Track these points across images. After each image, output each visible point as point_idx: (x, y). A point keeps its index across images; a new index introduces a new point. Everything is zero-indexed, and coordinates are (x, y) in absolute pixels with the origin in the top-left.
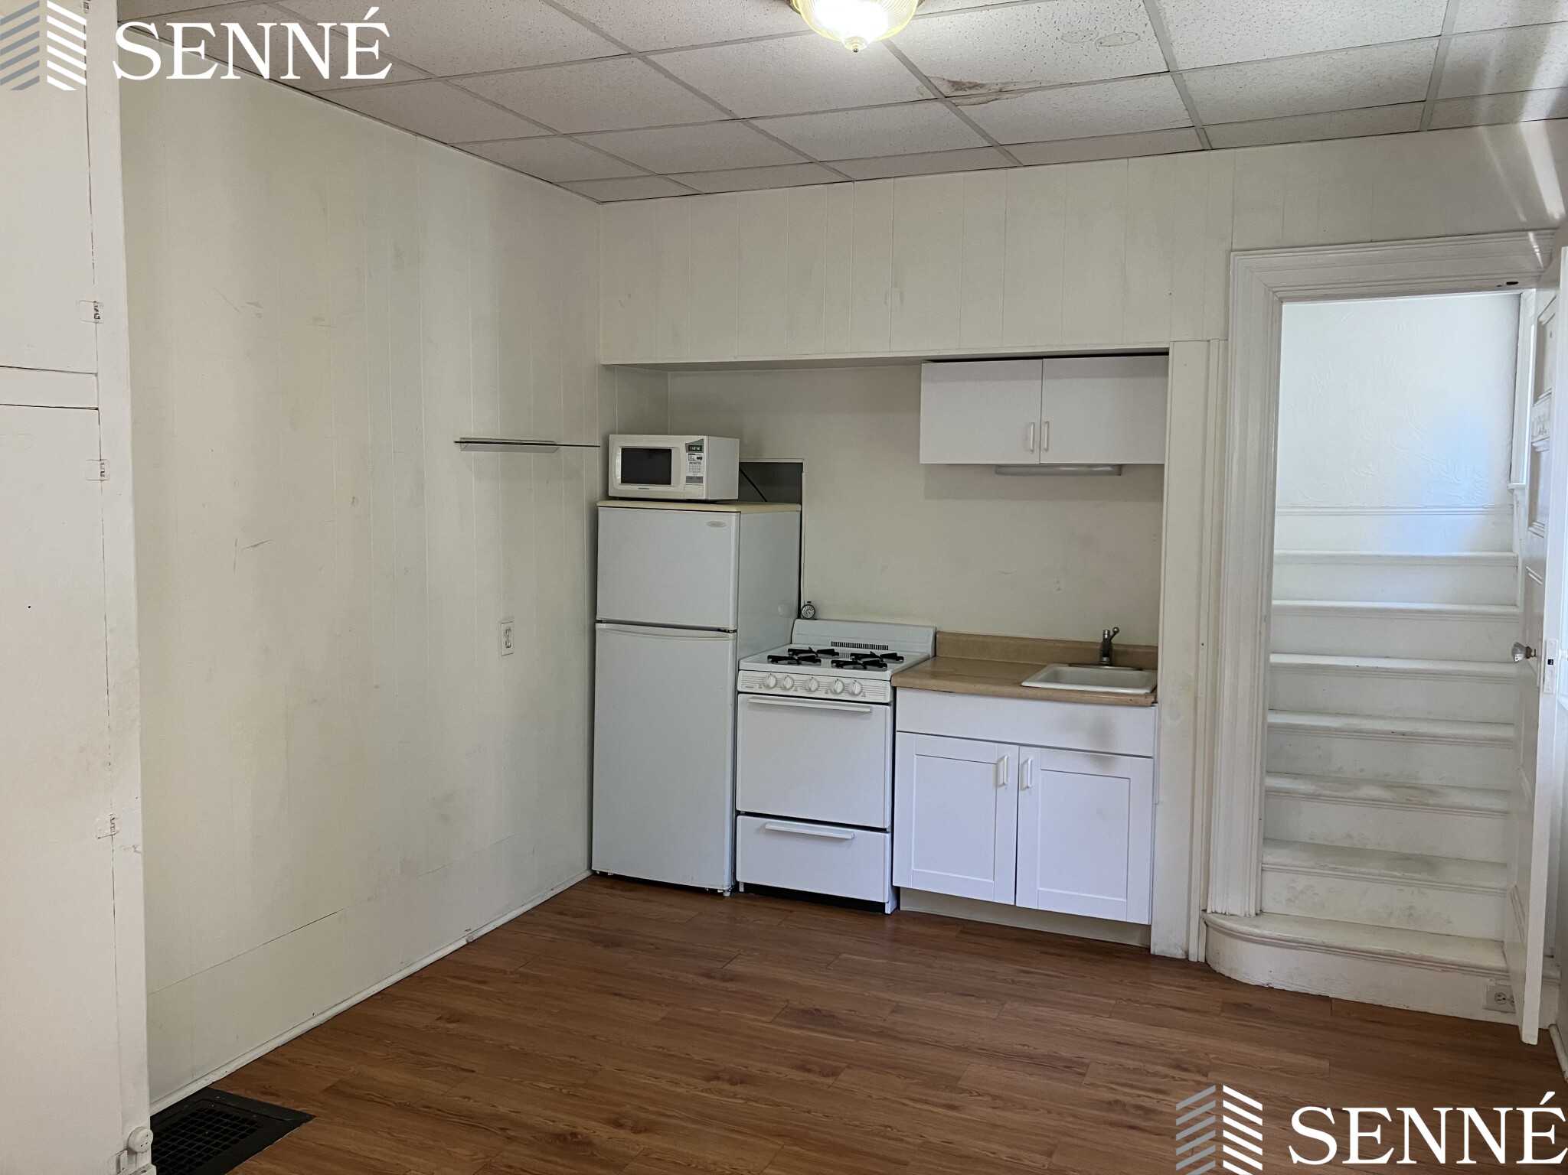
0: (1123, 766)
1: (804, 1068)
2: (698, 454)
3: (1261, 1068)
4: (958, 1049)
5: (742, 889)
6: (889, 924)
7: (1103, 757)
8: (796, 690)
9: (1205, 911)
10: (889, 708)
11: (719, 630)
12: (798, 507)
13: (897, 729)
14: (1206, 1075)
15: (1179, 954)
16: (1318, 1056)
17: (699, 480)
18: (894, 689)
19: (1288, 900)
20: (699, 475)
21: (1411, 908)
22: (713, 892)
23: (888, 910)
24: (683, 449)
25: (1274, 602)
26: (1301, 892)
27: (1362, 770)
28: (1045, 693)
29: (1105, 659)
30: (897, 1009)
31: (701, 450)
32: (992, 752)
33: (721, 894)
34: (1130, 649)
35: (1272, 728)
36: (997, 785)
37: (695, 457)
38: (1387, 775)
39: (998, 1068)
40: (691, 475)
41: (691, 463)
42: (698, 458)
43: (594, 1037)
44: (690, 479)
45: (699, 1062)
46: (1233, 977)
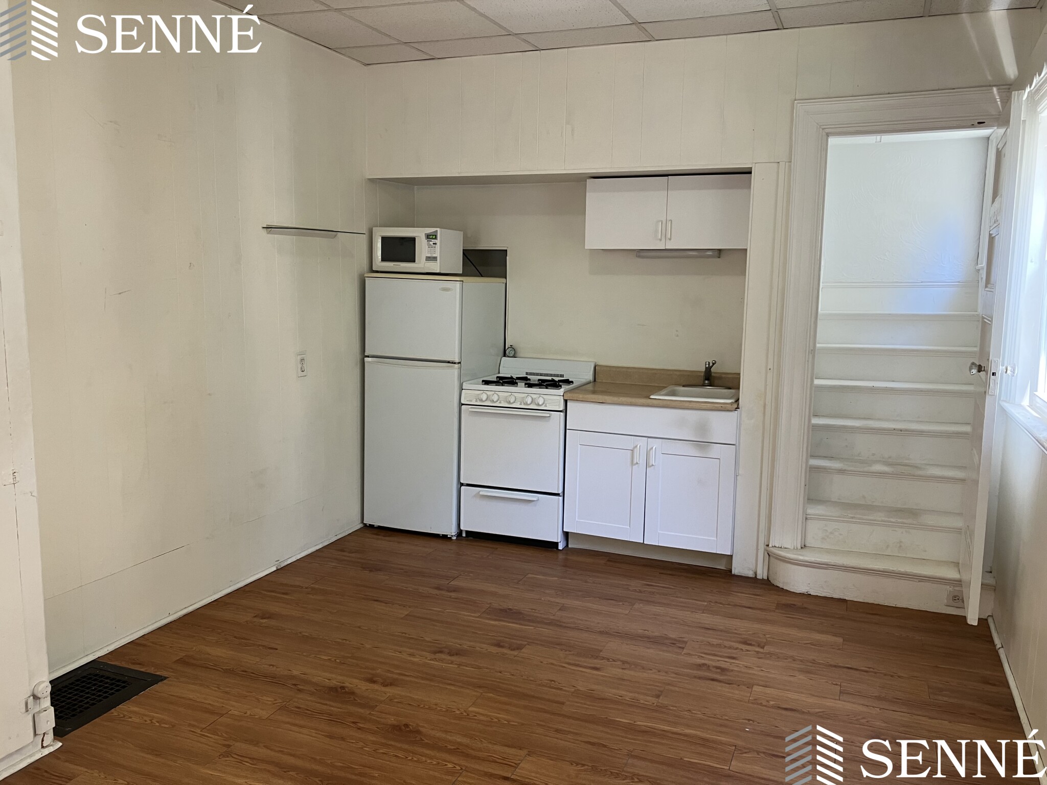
0: (716, 451)
1: (499, 645)
2: (434, 241)
3: (799, 643)
4: (601, 633)
5: (464, 535)
6: (561, 556)
7: (703, 444)
8: (500, 403)
9: (768, 545)
10: (562, 414)
11: (449, 362)
12: (503, 280)
13: (567, 428)
14: (763, 648)
15: (750, 574)
16: (835, 635)
17: (435, 259)
18: (566, 401)
19: (823, 538)
20: (434, 255)
21: (901, 542)
22: (445, 537)
23: (561, 547)
24: (423, 237)
25: (818, 345)
26: (831, 533)
27: (873, 455)
28: (665, 403)
29: (707, 382)
30: (563, 608)
31: (436, 238)
32: (629, 442)
33: (451, 538)
34: (723, 376)
35: (816, 428)
36: (632, 464)
37: (431, 243)
38: (890, 458)
39: (627, 644)
40: (429, 255)
41: (429, 247)
42: (434, 244)
43: (359, 627)
44: (429, 259)
45: (430, 642)
46: (785, 588)
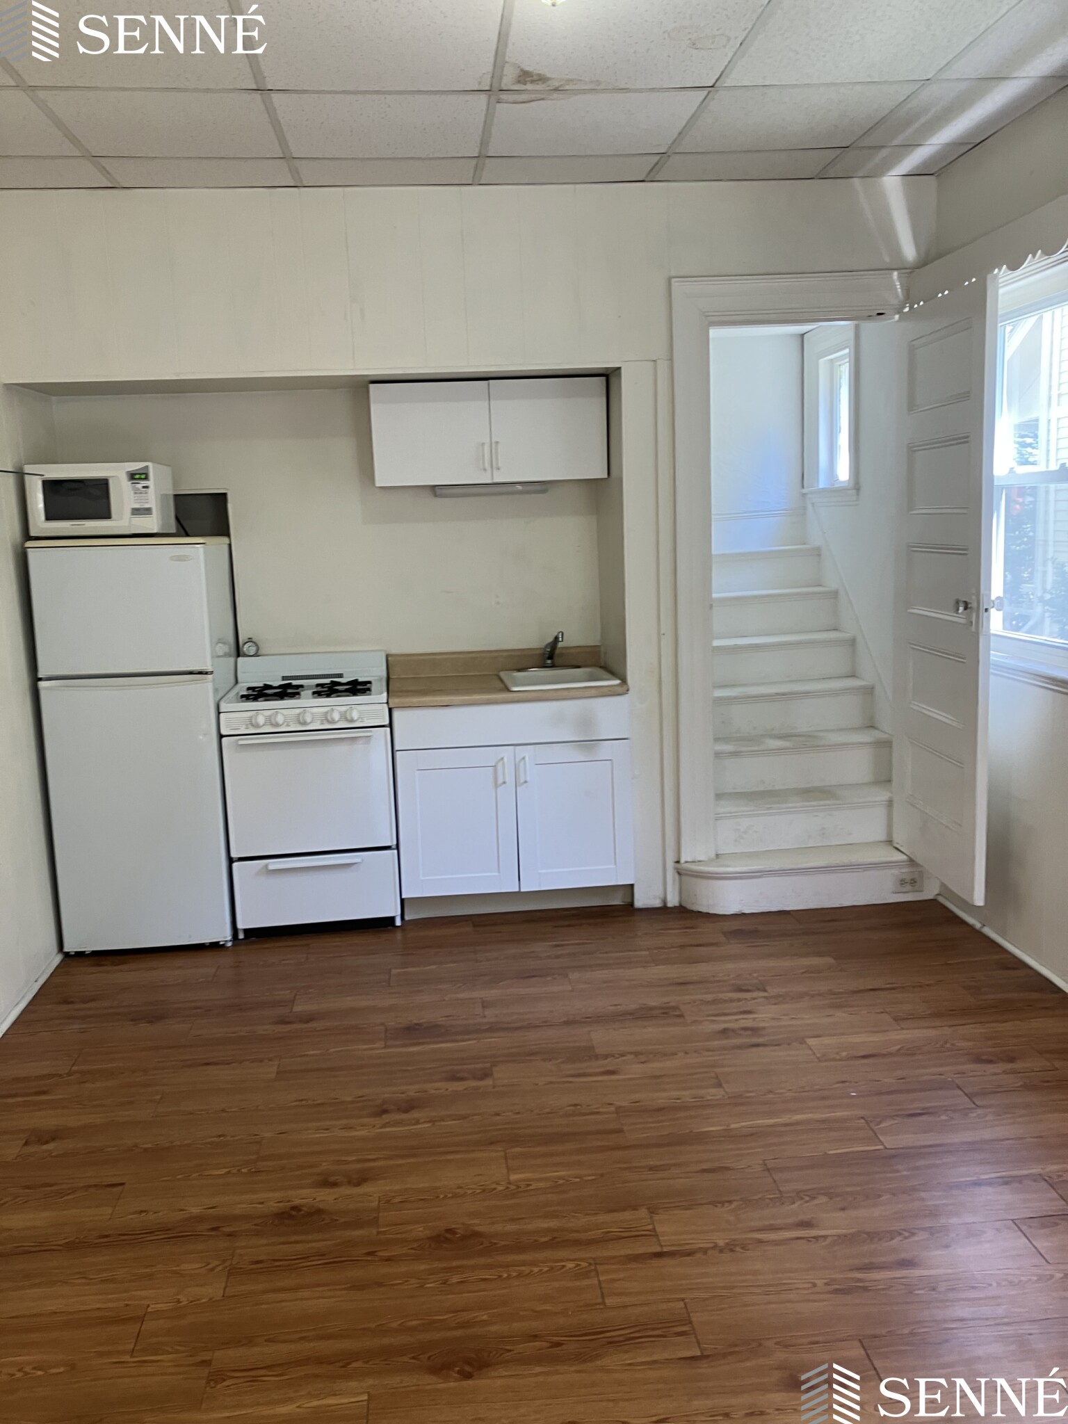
0: (606, 750)
1: (454, 1078)
2: (144, 483)
3: (795, 974)
4: (567, 1023)
5: (241, 936)
6: (399, 935)
7: (588, 744)
8: (288, 725)
9: (678, 862)
10: (388, 729)
11: (191, 673)
13: (397, 748)
14: (765, 991)
15: (657, 903)
16: (820, 954)
17: (148, 511)
18: (390, 710)
19: (736, 841)
20: (147, 506)
21: (824, 828)
22: (215, 946)
23: (398, 922)
24: (124, 478)
25: (714, 595)
26: (745, 832)
27: (755, 728)
29: (549, 662)
30: (485, 1005)
31: (146, 478)
32: (489, 756)
33: (223, 945)
35: (720, 701)
36: (496, 786)
37: (139, 486)
38: (773, 729)
39: (614, 1029)
40: (137, 506)
41: (135, 493)
42: (144, 487)
43: (223, 1111)
44: (136, 512)
45: (352, 1102)
46: (711, 912)
